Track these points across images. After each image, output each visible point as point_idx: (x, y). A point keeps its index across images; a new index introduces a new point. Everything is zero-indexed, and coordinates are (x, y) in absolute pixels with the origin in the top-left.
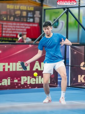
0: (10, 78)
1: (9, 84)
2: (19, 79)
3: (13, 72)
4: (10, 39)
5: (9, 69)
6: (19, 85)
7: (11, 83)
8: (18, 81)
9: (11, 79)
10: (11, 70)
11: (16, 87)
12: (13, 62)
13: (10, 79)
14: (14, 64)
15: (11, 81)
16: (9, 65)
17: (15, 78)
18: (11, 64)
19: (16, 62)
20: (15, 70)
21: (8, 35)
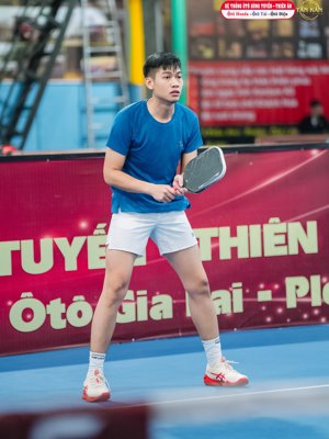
0: (240, 284)
1: (239, 308)
2: (277, 287)
3: (250, 261)
4: (231, 133)
5: (234, 250)
6: (280, 310)
7: (245, 304)
8: (274, 295)
9: (244, 288)
10: (243, 254)
11: (269, 319)
12: (248, 222)
13: (241, 291)
14: (255, 229)
15: (245, 295)
16: (234, 233)
17: (262, 286)
18: (241, 229)
19: (263, 221)
20: (259, 255)
21: (223, 116)
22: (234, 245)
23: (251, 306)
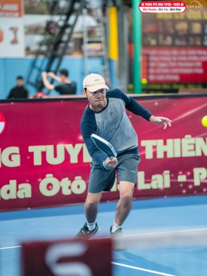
0: (168, 172)
1: (168, 185)
2: (189, 173)
3: (174, 159)
4: (166, 87)
5: (165, 153)
6: (190, 187)
7: (171, 183)
8: (187, 178)
9: (170, 174)
10: (170, 155)
11: (184, 191)
12: (173, 137)
13: (168, 176)
14: (177, 141)
15: (171, 178)
16: (165, 143)
17: (180, 173)
18: (169, 141)
19: (182, 137)
20: (179, 156)
21: (161, 78)
22: (165, 150)
23: (174, 184)
